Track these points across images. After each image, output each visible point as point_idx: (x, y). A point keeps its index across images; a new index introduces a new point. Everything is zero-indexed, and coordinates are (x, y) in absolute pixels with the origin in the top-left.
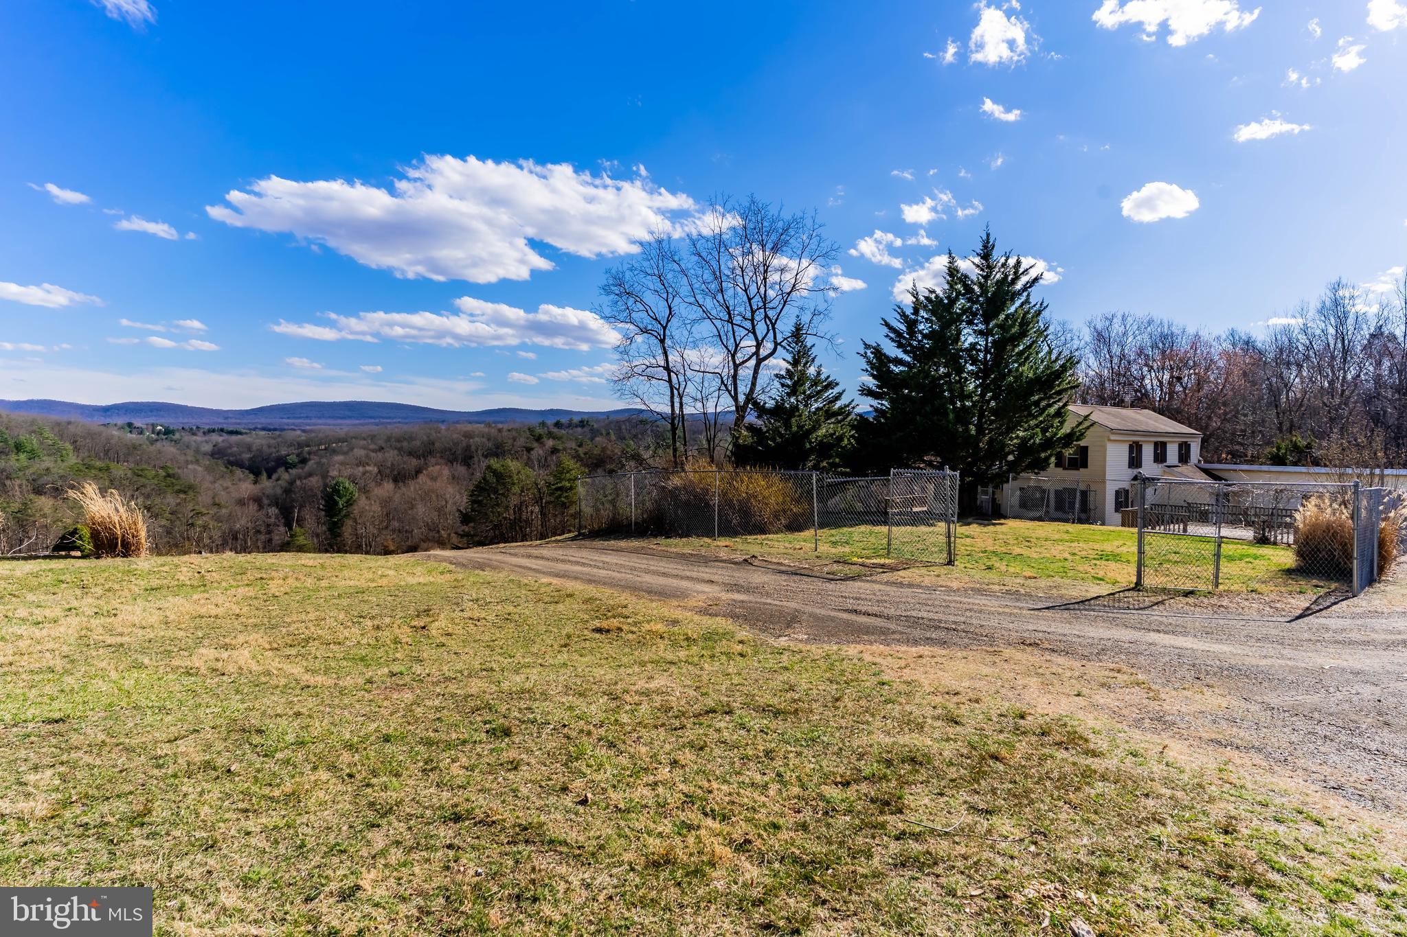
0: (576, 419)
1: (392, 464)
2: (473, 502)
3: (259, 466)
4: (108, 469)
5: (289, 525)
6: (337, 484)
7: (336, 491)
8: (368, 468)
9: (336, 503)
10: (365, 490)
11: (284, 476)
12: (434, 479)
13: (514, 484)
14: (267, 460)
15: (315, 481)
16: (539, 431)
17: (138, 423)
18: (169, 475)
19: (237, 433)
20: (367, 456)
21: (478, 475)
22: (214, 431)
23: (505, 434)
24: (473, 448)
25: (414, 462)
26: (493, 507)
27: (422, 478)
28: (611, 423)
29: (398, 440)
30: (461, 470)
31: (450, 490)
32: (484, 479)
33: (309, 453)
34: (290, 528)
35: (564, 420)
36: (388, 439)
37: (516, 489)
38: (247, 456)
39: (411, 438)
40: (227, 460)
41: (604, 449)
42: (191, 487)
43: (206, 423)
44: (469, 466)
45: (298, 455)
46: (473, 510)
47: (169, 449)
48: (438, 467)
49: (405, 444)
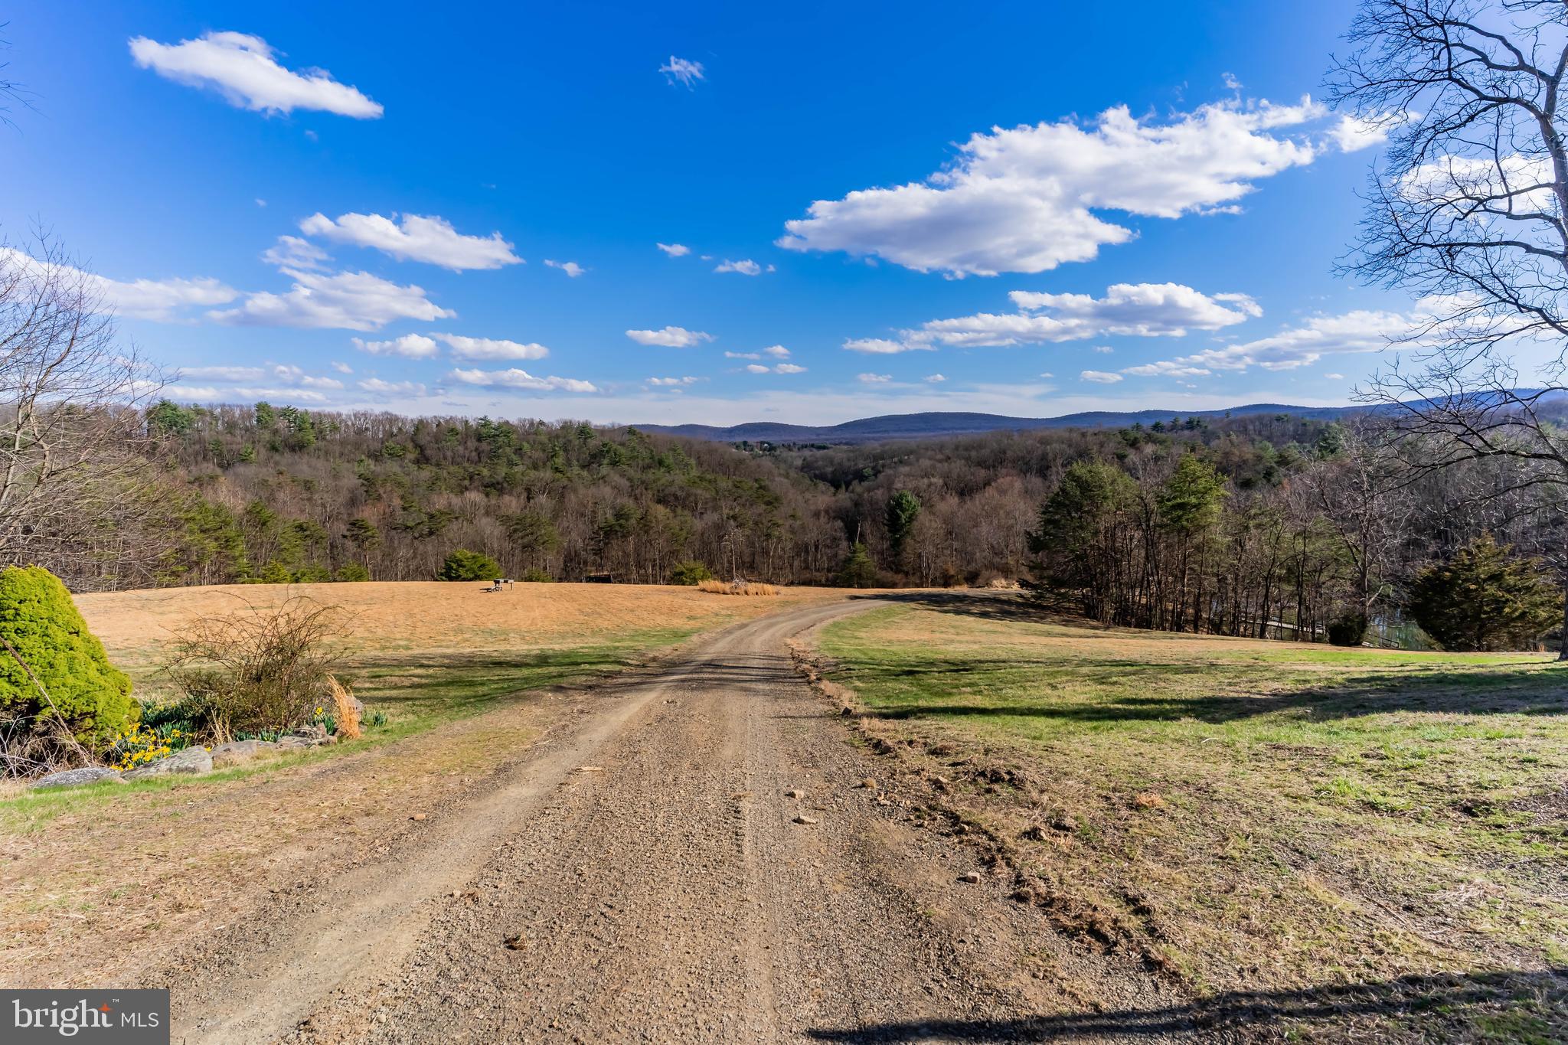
0: (1182, 421)
1: (959, 476)
2: (1048, 522)
3: (838, 480)
4: (715, 481)
5: (851, 538)
6: (901, 496)
7: (899, 505)
8: (933, 480)
9: (899, 517)
10: (928, 504)
11: (858, 487)
12: (1002, 492)
13: (1105, 498)
14: (846, 474)
15: (879, 494)
16: (1133, 434)
17: (752, 440)
18: (761, 487)
19: (824, 448)
20: (933, 467)
21: (1055, 488)
22: (806, 446)
23: (1089, 438)
24: (1051, 456)
25: (982, 473)
26: (1074, 530)
27: (990, 491)
28: (1232, 422)
29: (966, 449)
30: (1036, 481)
31: (1022, 505)
32: (1063, 490)
33: (883, 466)
34: (853, 542)
35: (1166, 422)
36: (957, 448)
37: (1109, 505)
38: (829, 469)
39: (980, 446)
40: (813, 473)
41: (1226, 454)
42: (777, 499)
43: (801, 439)
44: (1045, 477)
45: (873, 468)
46: (1046, 533)
47: (767, 462)
48: (1009, 478)
49: (973, 454)
